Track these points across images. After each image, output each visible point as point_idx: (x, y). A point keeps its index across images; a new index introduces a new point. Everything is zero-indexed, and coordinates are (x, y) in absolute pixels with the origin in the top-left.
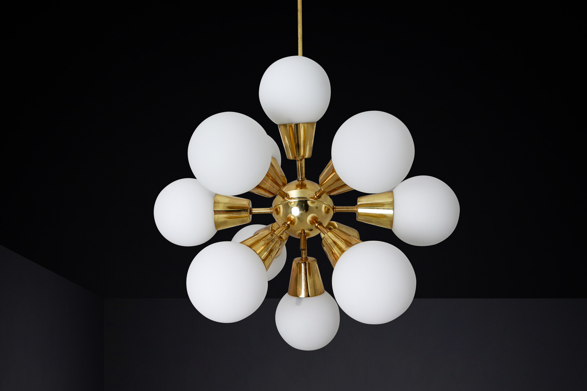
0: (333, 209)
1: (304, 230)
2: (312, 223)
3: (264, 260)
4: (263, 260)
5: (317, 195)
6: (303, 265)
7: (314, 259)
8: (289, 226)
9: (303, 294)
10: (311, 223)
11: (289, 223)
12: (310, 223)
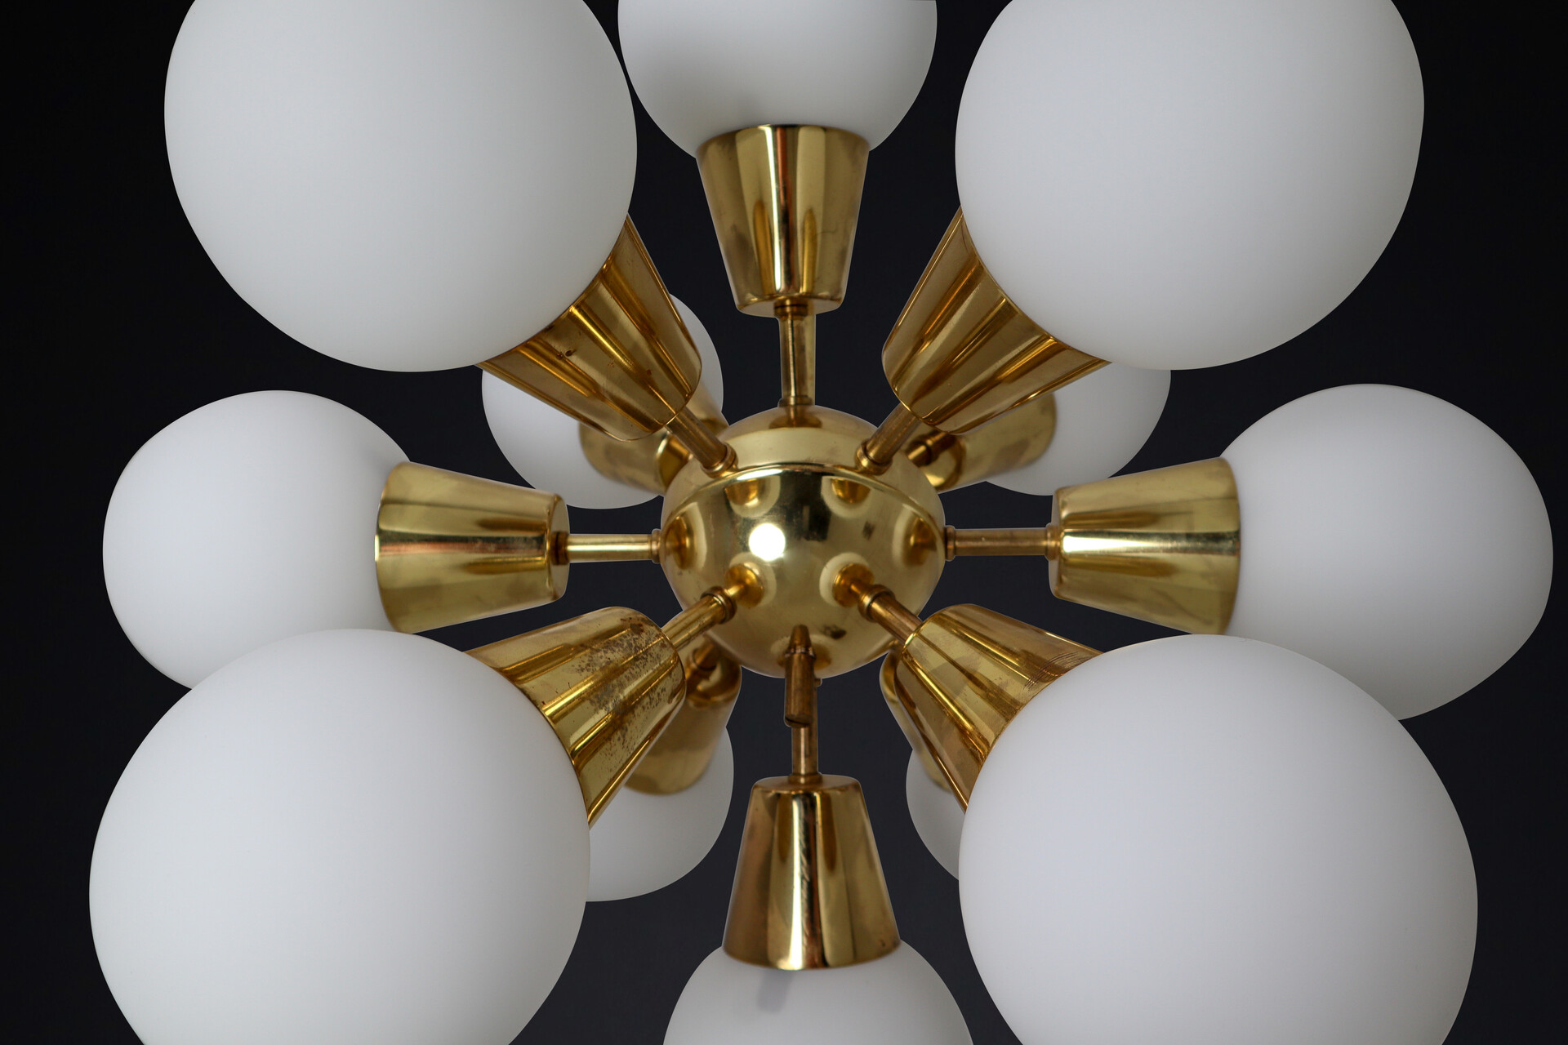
0: (946, 538)
1: (804, 632)
2: (845, 595)
3: (580, 758)
4: (572, 755)
5: (872, 454)
6: (796, 809)
7: (849, 780)
8: (731, 605)
9: (795, 957)
10: (840, 598)
11: (732, 592)
12: (836, 598)
